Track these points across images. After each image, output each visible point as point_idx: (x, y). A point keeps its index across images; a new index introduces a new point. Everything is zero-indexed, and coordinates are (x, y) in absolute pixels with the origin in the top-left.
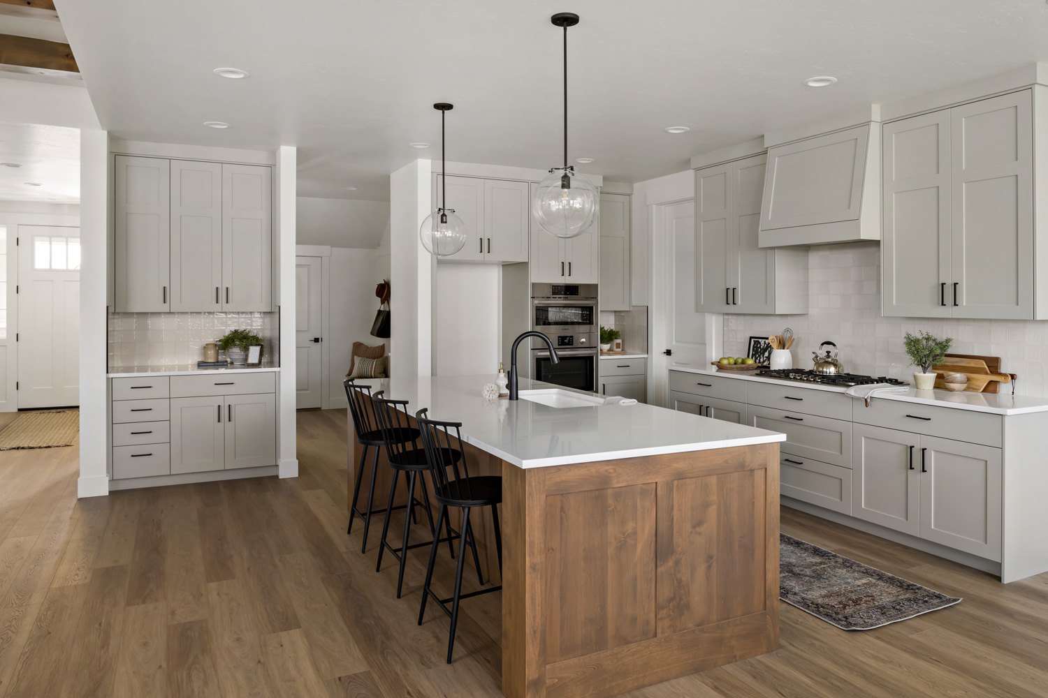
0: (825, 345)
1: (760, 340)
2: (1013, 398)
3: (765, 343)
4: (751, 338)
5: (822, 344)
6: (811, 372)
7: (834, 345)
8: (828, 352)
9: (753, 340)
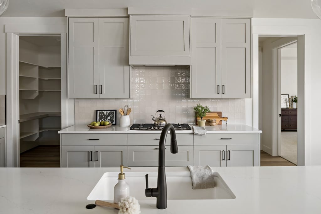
0: (158, 112)
1: (104, 112)
2: (227, 126)
3: (107, 113)
4: (97, 111)
5: (157, 112)
6: (153, 125)
7: (164, 112)
8: (160, 115)
9: (98, 112)
